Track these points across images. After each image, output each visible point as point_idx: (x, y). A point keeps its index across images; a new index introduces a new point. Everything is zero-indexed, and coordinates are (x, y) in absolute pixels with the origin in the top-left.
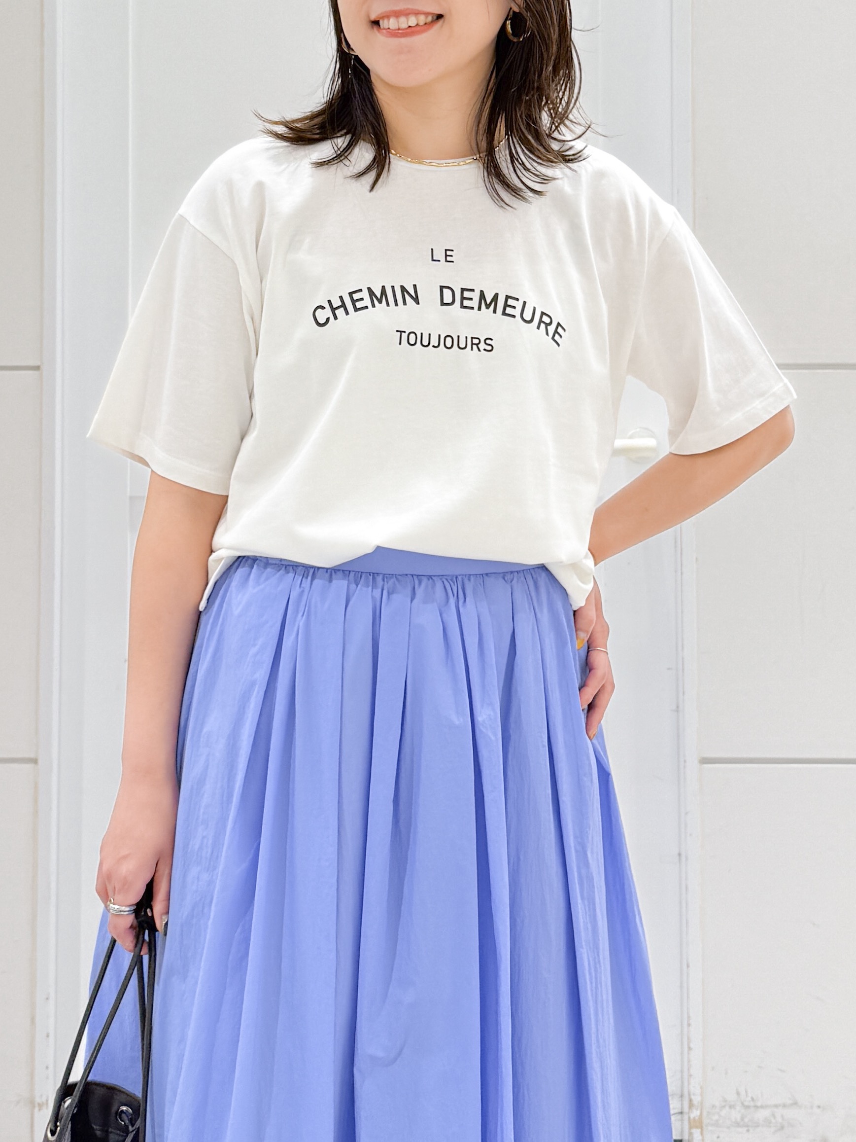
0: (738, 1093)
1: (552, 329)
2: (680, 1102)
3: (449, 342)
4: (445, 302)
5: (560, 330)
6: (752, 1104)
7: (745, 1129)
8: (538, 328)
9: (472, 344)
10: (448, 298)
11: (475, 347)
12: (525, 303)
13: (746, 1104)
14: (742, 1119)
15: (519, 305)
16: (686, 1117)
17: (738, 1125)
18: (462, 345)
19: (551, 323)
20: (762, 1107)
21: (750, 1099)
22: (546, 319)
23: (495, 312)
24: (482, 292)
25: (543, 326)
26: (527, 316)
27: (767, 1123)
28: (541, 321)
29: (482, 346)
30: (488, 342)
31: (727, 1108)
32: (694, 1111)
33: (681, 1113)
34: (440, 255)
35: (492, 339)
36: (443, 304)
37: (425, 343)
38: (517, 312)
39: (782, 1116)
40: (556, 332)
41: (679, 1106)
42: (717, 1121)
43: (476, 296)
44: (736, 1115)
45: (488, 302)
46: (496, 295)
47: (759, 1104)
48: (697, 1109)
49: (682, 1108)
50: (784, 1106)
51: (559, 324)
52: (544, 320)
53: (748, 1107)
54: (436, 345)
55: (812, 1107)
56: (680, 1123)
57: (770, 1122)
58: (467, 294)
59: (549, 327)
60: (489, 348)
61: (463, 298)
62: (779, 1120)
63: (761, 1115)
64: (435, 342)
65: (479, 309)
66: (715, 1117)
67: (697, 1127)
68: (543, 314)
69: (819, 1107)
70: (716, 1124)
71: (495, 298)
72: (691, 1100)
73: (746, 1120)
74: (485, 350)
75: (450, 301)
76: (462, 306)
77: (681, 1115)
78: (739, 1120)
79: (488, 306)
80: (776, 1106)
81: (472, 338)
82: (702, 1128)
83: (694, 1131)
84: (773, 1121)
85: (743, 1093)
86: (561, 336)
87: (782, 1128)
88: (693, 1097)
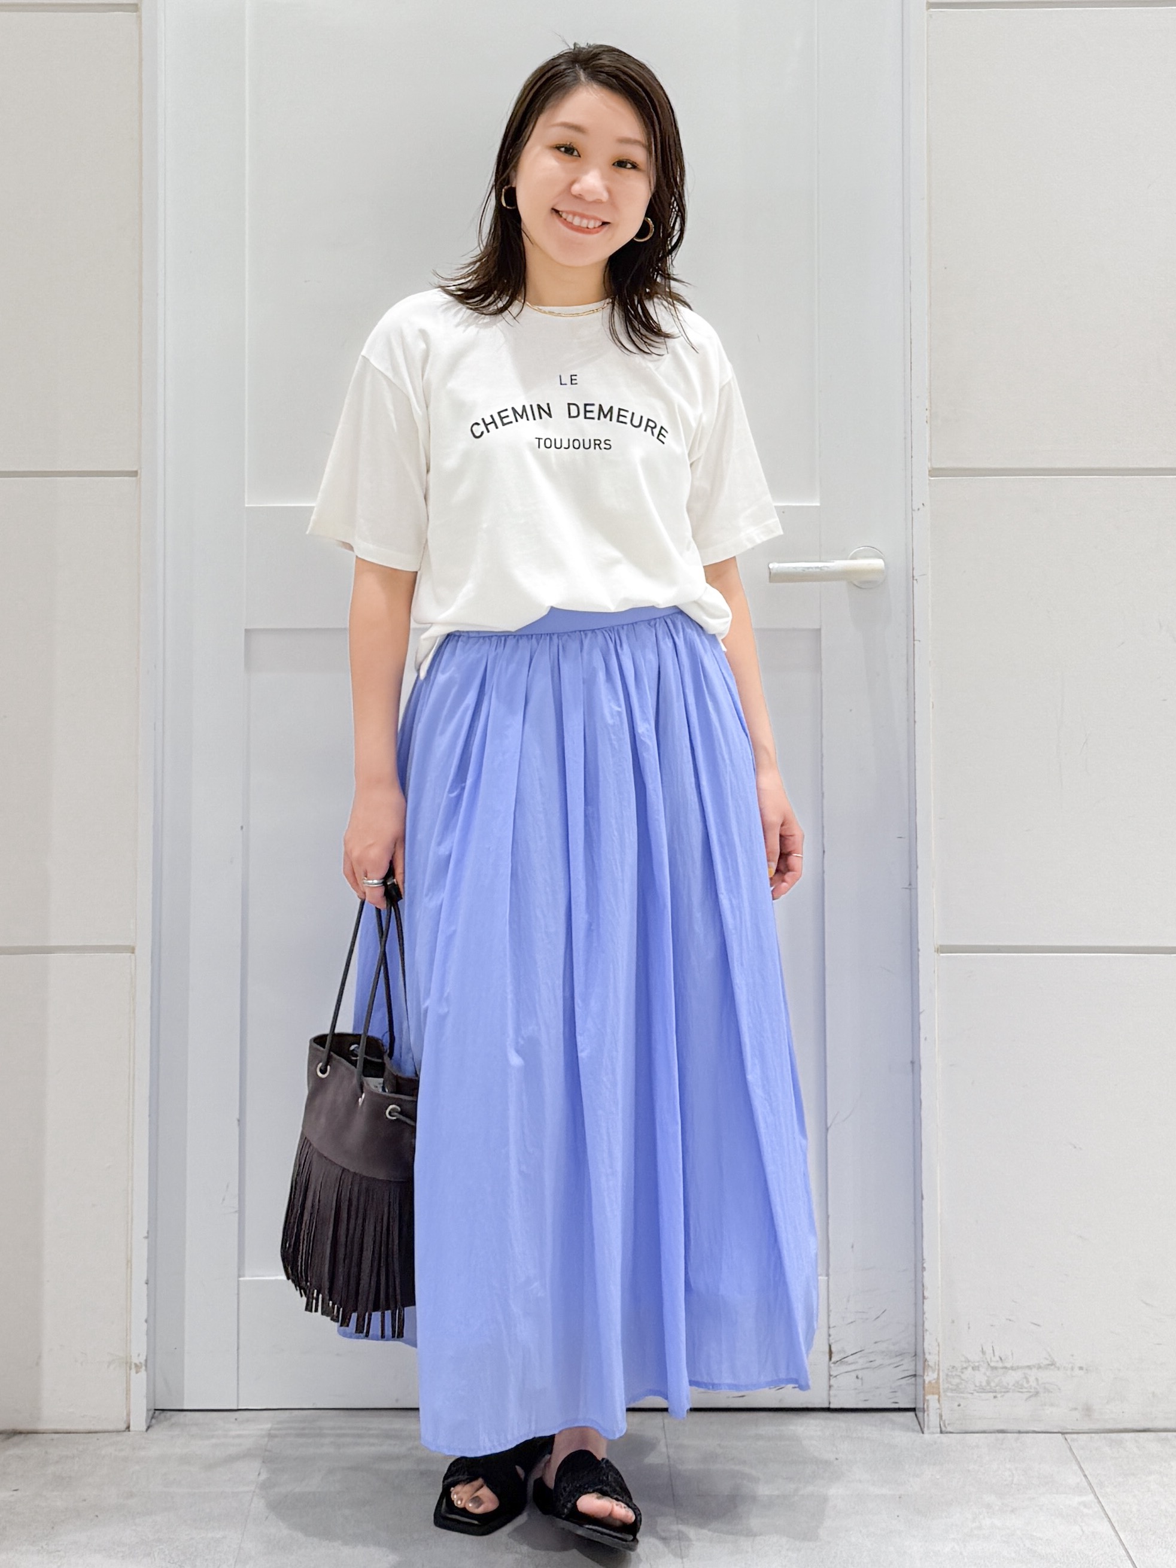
0: (983, 1352)
1: (656, 431)
2: (914, 1362)
3: (576, 444)
4: (572, 415)
5: (663, 432)
6: (1000, 1365)
7: (992, 1395)
8: (645, 430)
9: (595, 444)
10: (574, 412)
11: (597, 446)
12: (633, 414)
13: (992, 1364)
14: (988, 1383)
15: (629, 415)
16: (919, 1380)
17: (983, 1390)
18: (587, 446)
19: (655, 427)
20: (1012, 1368)
21: (998, 1359)
22: (651, 424)
23: (611, 420)
24: (600, 406)
25: (649, 429)
26: (636, 422)
27: (1019, 1387)
28: (647, 425)
29: (603, 445)
30: (607, 442)
31: (970, 1369)
32: (930, 1373)
33: (915, 1376)
34: (566, 379)
35: (609, 440)
36: (570, 417)
37: (558, 445)
38: (628, 420)
39: (1037, 1379)
40: (660, 433)
41: (912, 1367)
42: (957, 1385)
43: (596, 409)
44: (980, 1377)
45: (606, 413)
46: (611, 408)
47: (1009, 1365)
48: (933, 1371)
49: (916, 1371)
50: (1039, 1367)
51: (662, 428)
52: (650, 425)
53: (995, 1368)
54: (567, 446)
55: (1072, 1369)
56: (913, 1387)
57: (1022, 1387)
58: (589, 408)
59: (654, 430)
60: (608, 447)
61: (586, 411)
62: (1033, 1383)
63: (1012, 1377)
64: (565, 445)
65: (599, 419)
66: (956, 1381)
67: (933, 1394)
68: (649, 420)
69: (1081, 1368)
70: (957, 1389)
71: (611, 409)
72: (925, 1360)
73: (993, 1384)
74: (605, 448)
75: (576, 414)
76: (586, 417)
77: (914, 1379)
78: (984, 1384)
79: (605, 416)
80: (1029, 1367)
81: (595, 440)
82: (939, 1394)
83: (928, 1397)
84: (1026, 1385)
85: (989, 1351)
86: (665, 437)
87: (1037, 1393)
88: (927, 1356)
